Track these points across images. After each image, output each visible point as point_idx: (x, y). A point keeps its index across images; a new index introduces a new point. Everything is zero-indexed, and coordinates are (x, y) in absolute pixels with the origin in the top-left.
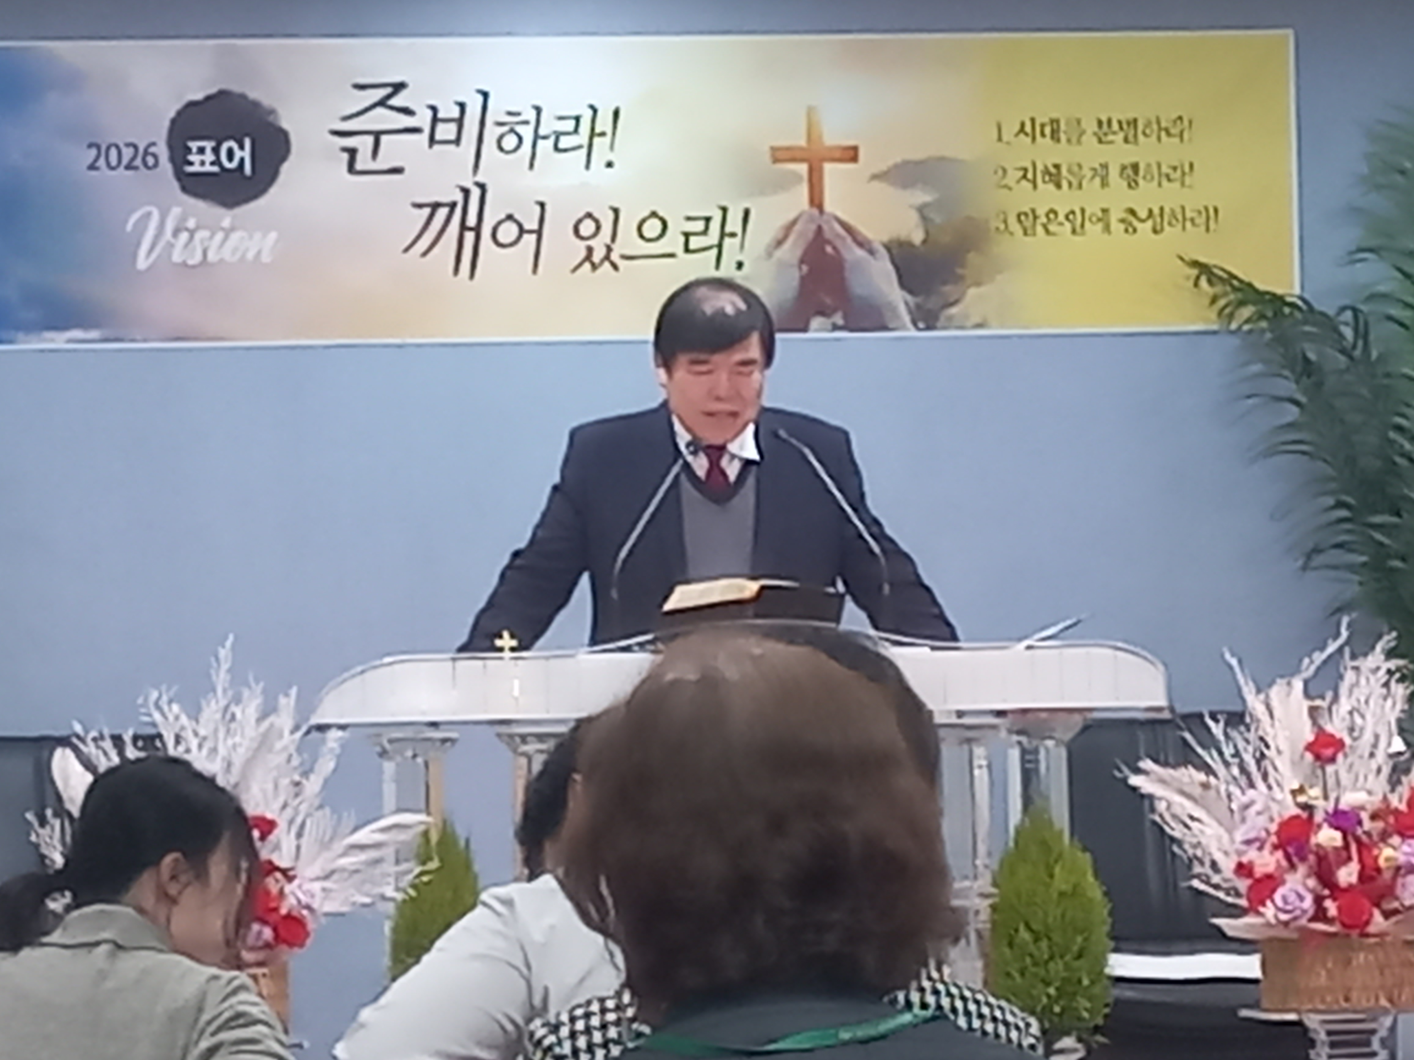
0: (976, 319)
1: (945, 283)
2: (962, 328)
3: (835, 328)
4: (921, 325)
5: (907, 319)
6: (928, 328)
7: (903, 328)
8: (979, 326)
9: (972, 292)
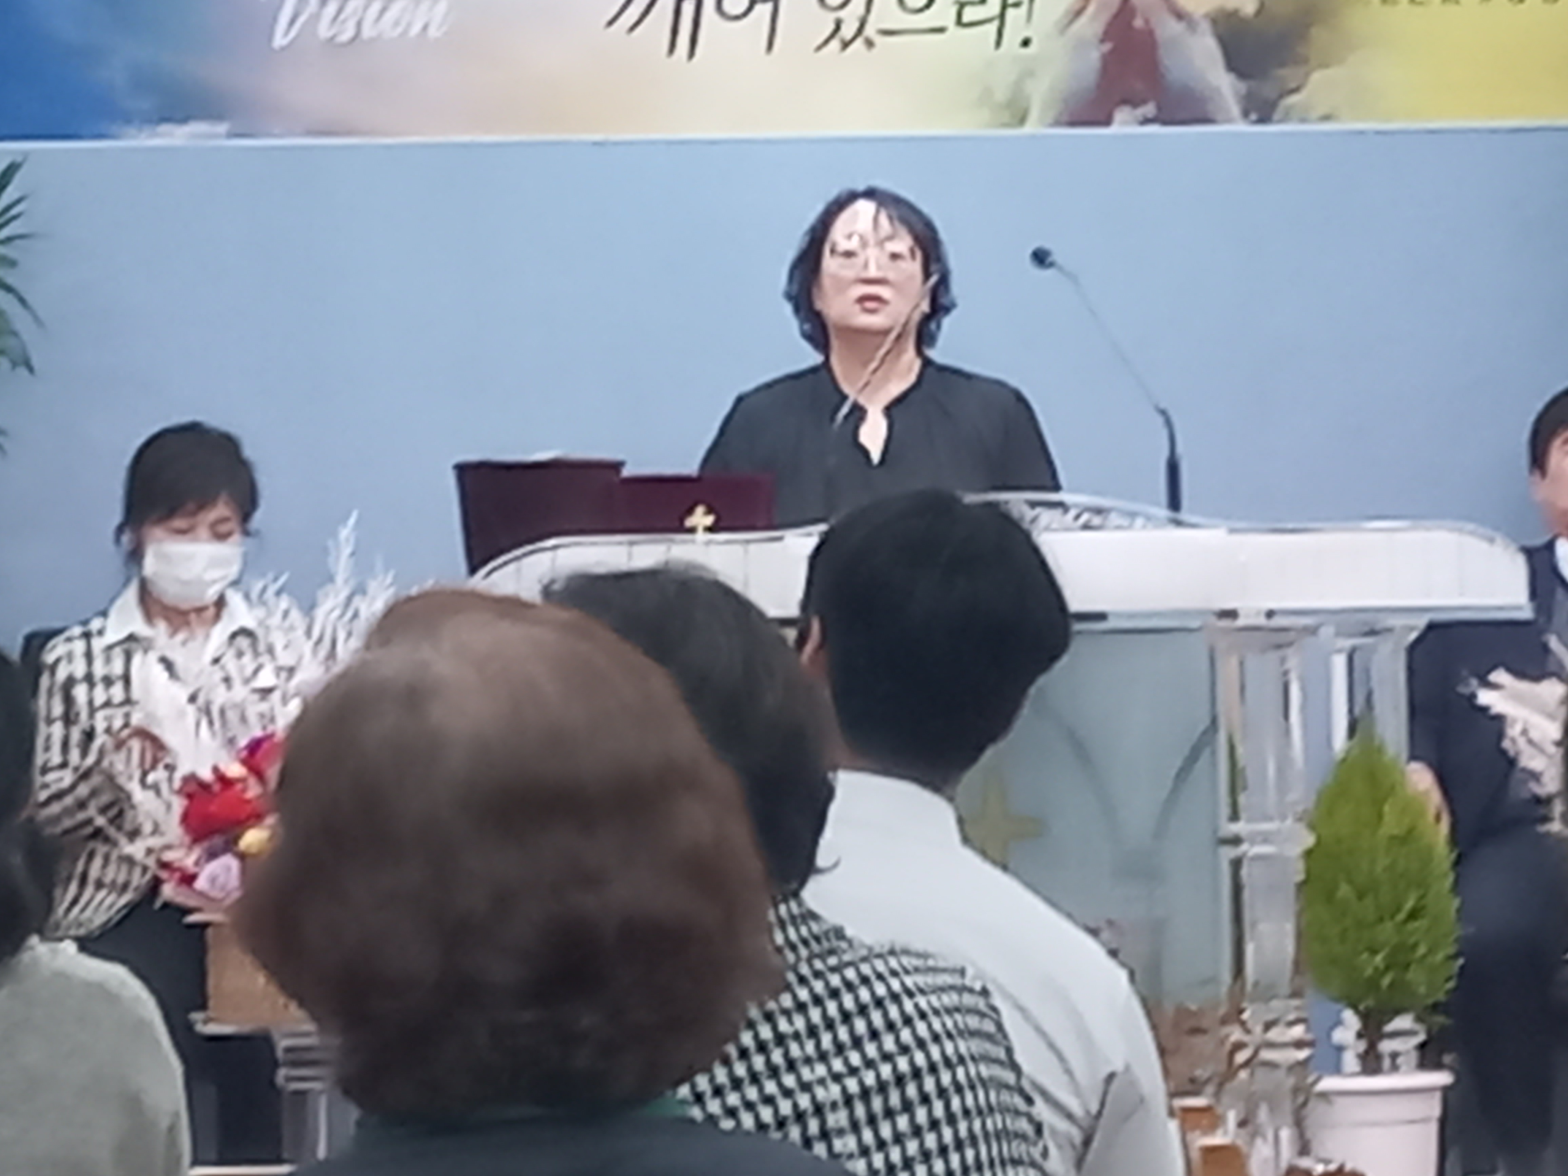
0: (1322, 111)
1: (1282, 64)
2: (1303, 120)
3: (1146, 121)
4: (1254, 117)
5: (1235, 110)
6: (1264, 119)
7: (1229, 120)
8: (1326, 118)
9: (1317, 77)
